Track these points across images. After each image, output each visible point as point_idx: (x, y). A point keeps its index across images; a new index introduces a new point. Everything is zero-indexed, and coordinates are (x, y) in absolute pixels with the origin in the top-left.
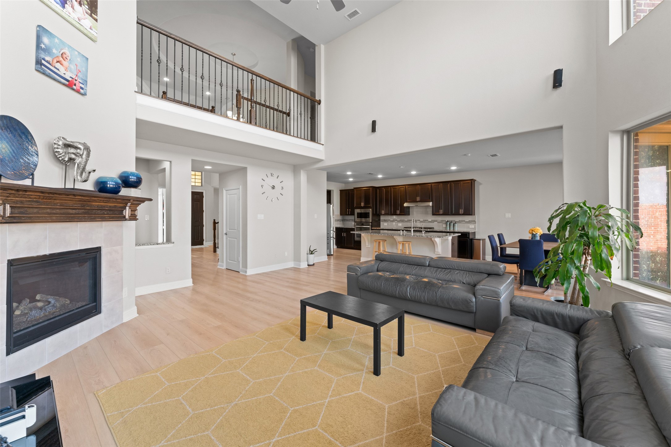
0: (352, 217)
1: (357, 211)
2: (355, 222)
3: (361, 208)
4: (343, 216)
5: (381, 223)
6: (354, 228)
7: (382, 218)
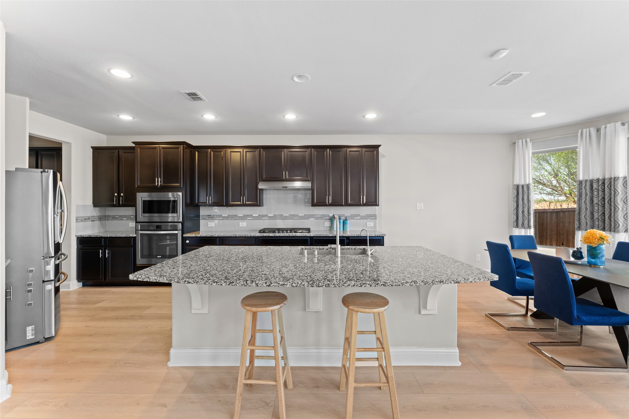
0: (129, 211)
1: (142, 197)
2: (136, 222)
3: (154, 189)
4: (103, 208)
5: (202, 222)
6: (134, 238)
7: (203, 211)
